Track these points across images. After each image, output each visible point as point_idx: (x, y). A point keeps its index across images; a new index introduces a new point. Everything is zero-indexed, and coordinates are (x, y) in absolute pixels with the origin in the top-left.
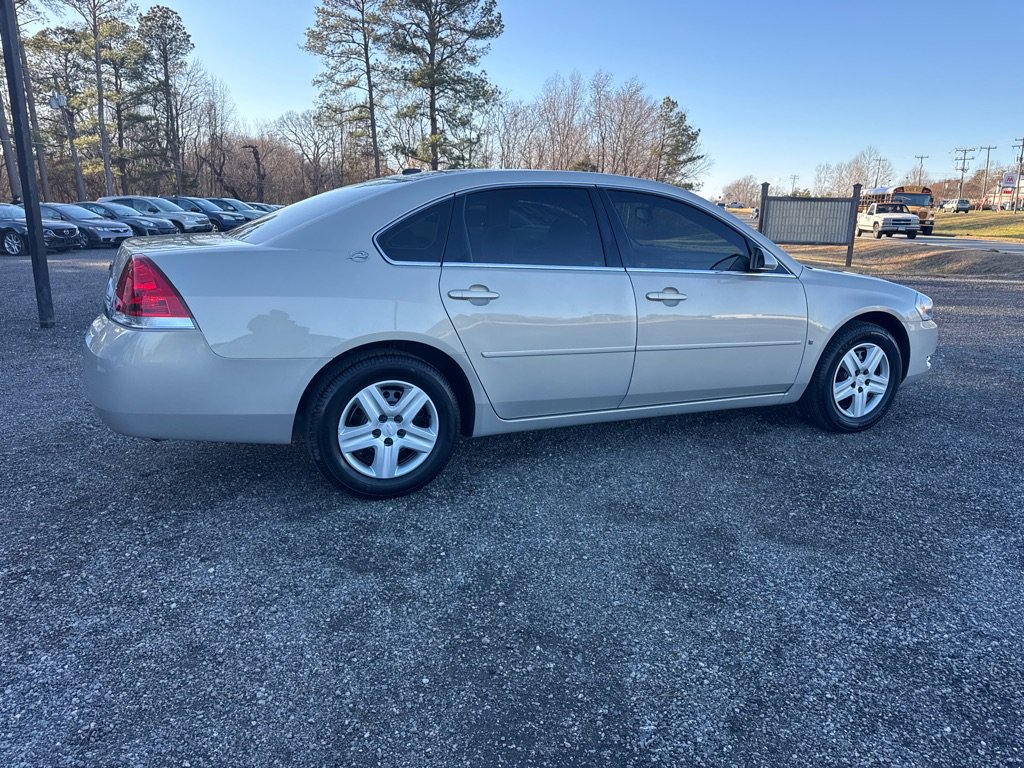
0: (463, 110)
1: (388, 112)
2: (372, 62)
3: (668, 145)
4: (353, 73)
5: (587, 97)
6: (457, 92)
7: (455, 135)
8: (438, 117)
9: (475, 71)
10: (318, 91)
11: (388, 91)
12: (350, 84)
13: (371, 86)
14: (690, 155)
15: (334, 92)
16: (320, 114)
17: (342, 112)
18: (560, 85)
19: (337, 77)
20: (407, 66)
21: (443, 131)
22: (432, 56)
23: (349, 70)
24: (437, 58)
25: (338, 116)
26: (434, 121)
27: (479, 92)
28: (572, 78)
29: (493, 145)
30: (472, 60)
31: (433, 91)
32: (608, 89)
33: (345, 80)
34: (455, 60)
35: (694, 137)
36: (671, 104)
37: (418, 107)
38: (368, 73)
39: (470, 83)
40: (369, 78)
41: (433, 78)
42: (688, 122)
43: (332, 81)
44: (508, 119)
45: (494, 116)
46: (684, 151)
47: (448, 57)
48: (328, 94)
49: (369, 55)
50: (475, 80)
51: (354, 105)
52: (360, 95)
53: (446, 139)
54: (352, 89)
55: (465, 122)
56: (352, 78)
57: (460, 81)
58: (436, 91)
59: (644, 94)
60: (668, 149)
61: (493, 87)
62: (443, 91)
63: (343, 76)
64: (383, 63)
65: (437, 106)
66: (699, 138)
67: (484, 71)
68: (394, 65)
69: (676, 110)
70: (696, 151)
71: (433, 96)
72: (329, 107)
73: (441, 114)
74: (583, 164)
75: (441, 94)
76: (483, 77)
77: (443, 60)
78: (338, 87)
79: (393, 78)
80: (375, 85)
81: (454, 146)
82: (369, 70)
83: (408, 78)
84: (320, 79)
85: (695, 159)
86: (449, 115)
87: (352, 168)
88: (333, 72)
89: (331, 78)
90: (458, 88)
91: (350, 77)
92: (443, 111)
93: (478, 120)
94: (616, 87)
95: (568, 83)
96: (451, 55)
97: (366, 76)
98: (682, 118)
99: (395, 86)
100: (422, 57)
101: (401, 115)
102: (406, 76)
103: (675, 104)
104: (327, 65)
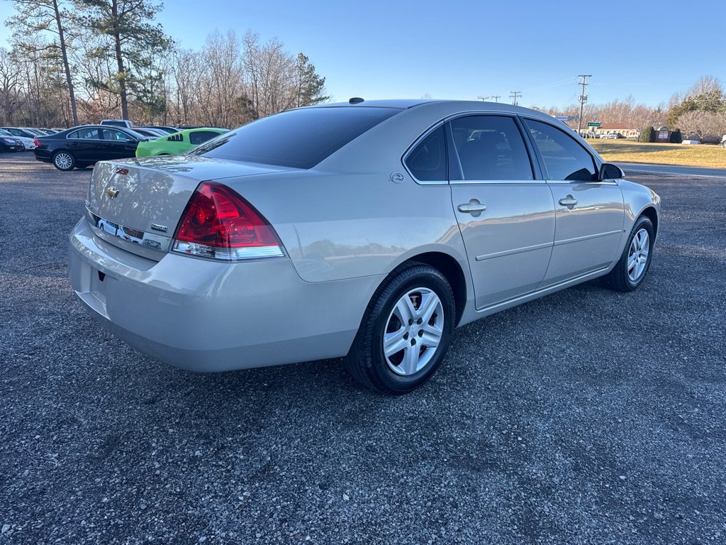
0: (145, 54)
1: (77, 52)
2: (60, 10)
3: (304, 88)
4: (44, 18)
5: (242, 50)
6: (138, 39)
7: (140, 73)
8: (123, 58)
9: (153, 24)
10: (10, 32)
11: (77, 35)
12: (41, 27)
13: (61, 30)
14: (319, 96)
15: (27, 33)
16: (15, 51)
17: (35, 50)
18: (220, 39)
19: (28, 21)
20: (93, 15)
21: (129, 70)
22: (114, 9)
23: (40, 15)
24: (119, 11)
25: (32, 54)
26: (120, 61)
27: (157, 40)
28: (229, 35)
29: (171, 82)
30: (150, 15)
31: (117, 36)
32: (256, 44)
33: (36, 24)
34: (134, 14)
35: (321, 83)
36: (304, 58)
37: (106, 49)
38: (58, 19)
39: (149, 32)
40: (59, 23)
41: (117, 26)
42: (315, 72)
43: (25, 23)
44: (182, 63)
45: (170, 59)
46: (315, 93)
47: (128, 11)
48: (21, 34)
49: (58, 4)
50: (153, 31)
51: (47, 45)
52: (50, 37)
53: (132, 76)
54: (44, 32)
55: (147, 64)
56: (43, 23)
57: (140, 31)
58: (121, 37)
59: (283, 50)
60: (303, 91)
61: (168, 38)
62: (126, 38)
63: (34, 20)
64: (71, 12)
65: (122, 49)
66: (325, 84)
67: (160, 24)
68: (81, 14)
69: (307, 63)
70: (323, 94)
71: (118, 41)
72: (23, 45)
73: (127, 56)
74: (242, 99)
75: (126, 40)
76: (160, 28)
77: (124, 13)
78: (30, 29)
79: (82, 25)
80: (65, 30)
81: (140, 81)
82: (58, 16)
83: (96, 26)
84: (13, 21)
85: (323, 99)
86: (134, 57)
87: (47, 97)
88: (24, 15)
89: (22, 21)
90: (139, 36)
91: (41, 21)
92: (127, 54)
93: (158, 62)
94: (262, 43)
95: (226, 38)
96: (132, 9)
97: (55, 21)
98: (312, 69)
99: (83, 31)
100: (106, 9)
101: (90, 55)
102: (93, 23)
103: (306, 58)
104: (18, 9)
